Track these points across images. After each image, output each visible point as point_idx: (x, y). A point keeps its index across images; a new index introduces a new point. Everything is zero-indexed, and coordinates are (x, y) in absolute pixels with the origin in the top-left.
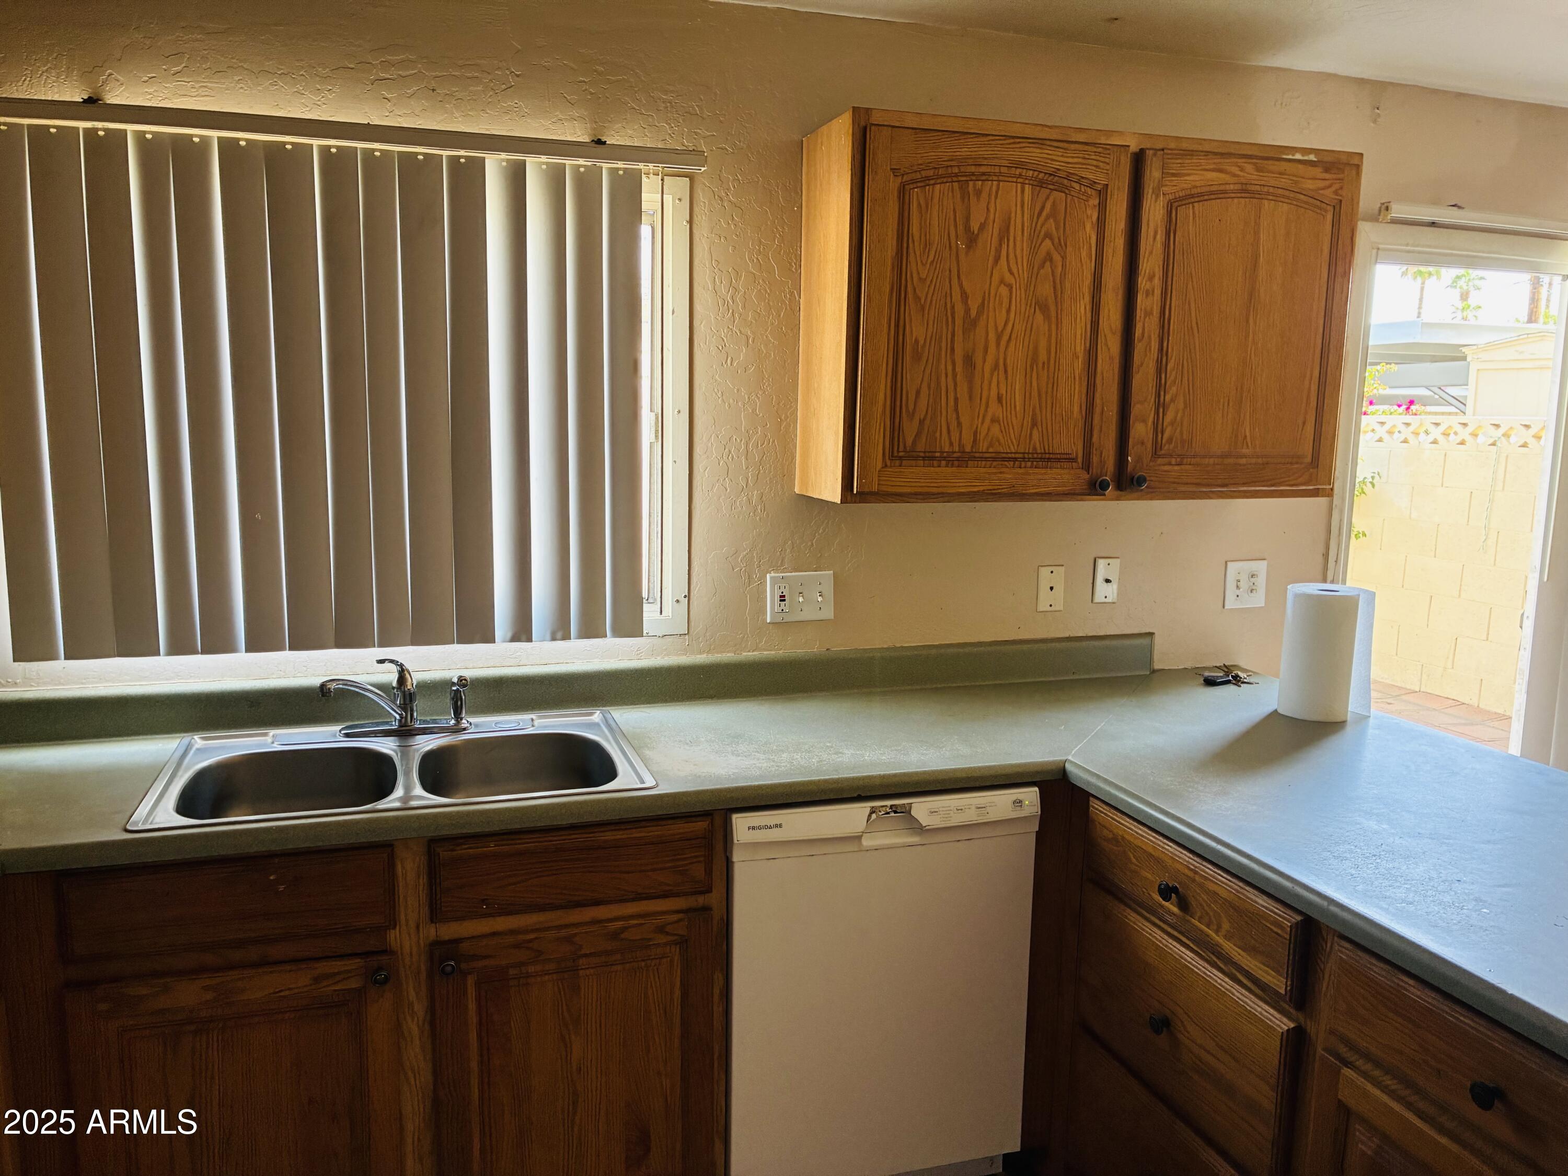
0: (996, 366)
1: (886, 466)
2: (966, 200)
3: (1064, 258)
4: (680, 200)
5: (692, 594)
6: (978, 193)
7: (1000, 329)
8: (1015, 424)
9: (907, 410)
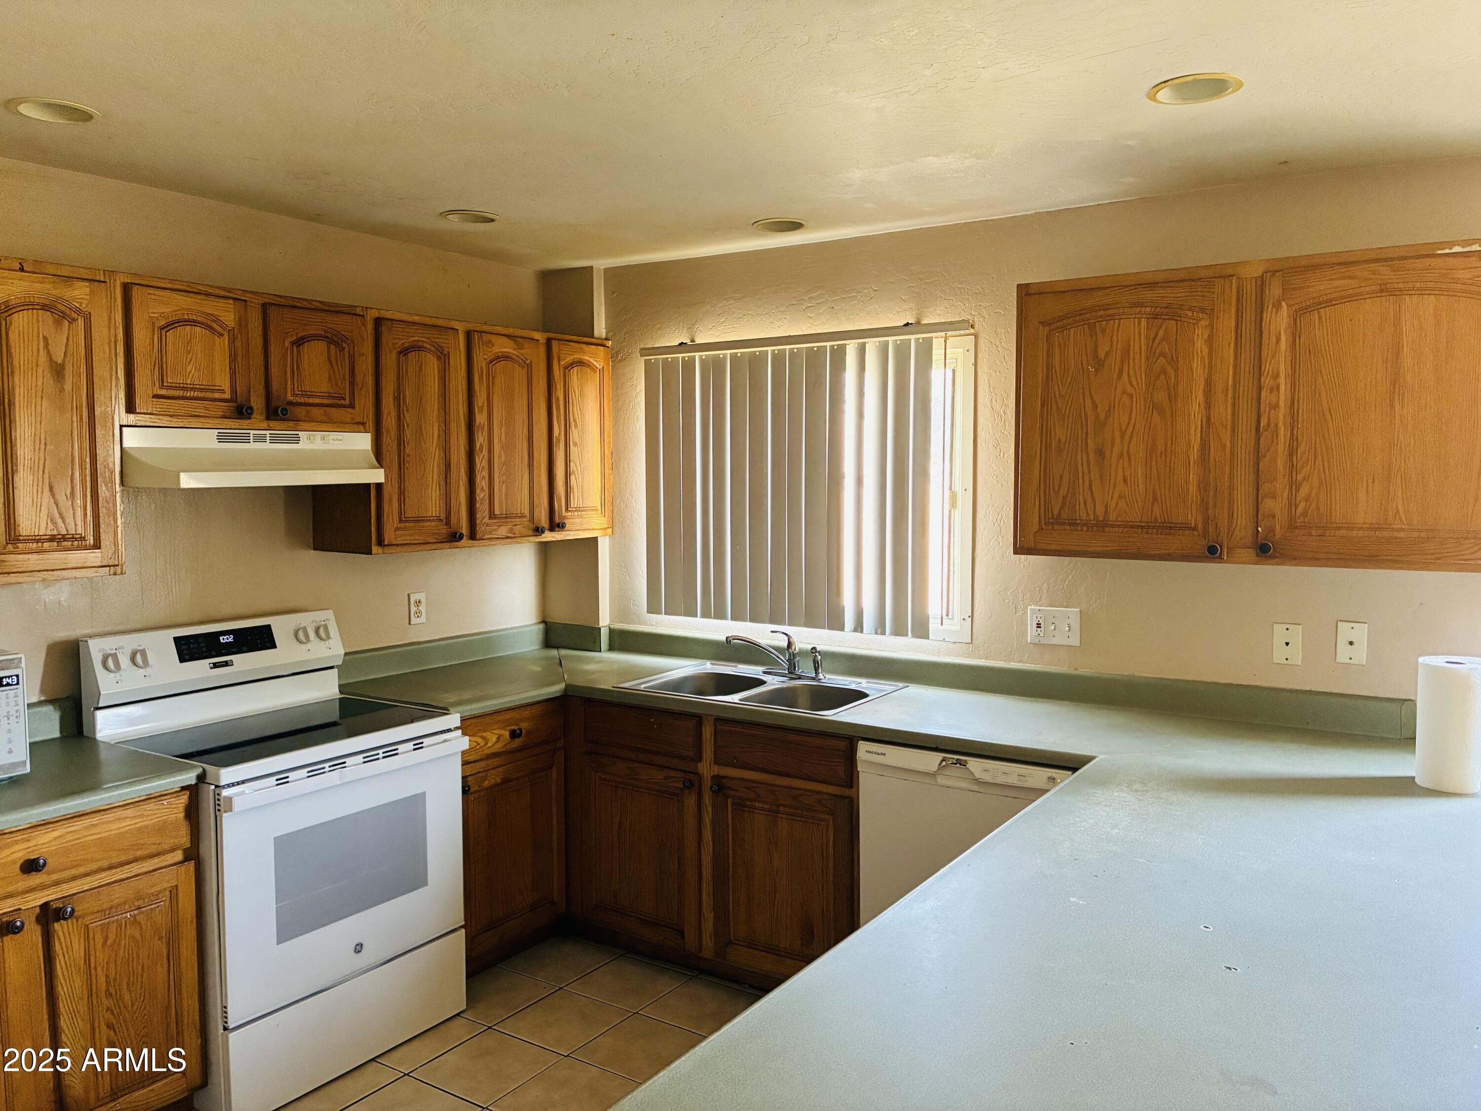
0: (1121, 456)
1: (1042, 529)
2: (1094, 337)
3: (1176, 370)
4: (968, 351)
5: (975, 615)
6: (1103, 331)
7: (1123, 429)
8: (1138, 500)
9: (1054, 488)
